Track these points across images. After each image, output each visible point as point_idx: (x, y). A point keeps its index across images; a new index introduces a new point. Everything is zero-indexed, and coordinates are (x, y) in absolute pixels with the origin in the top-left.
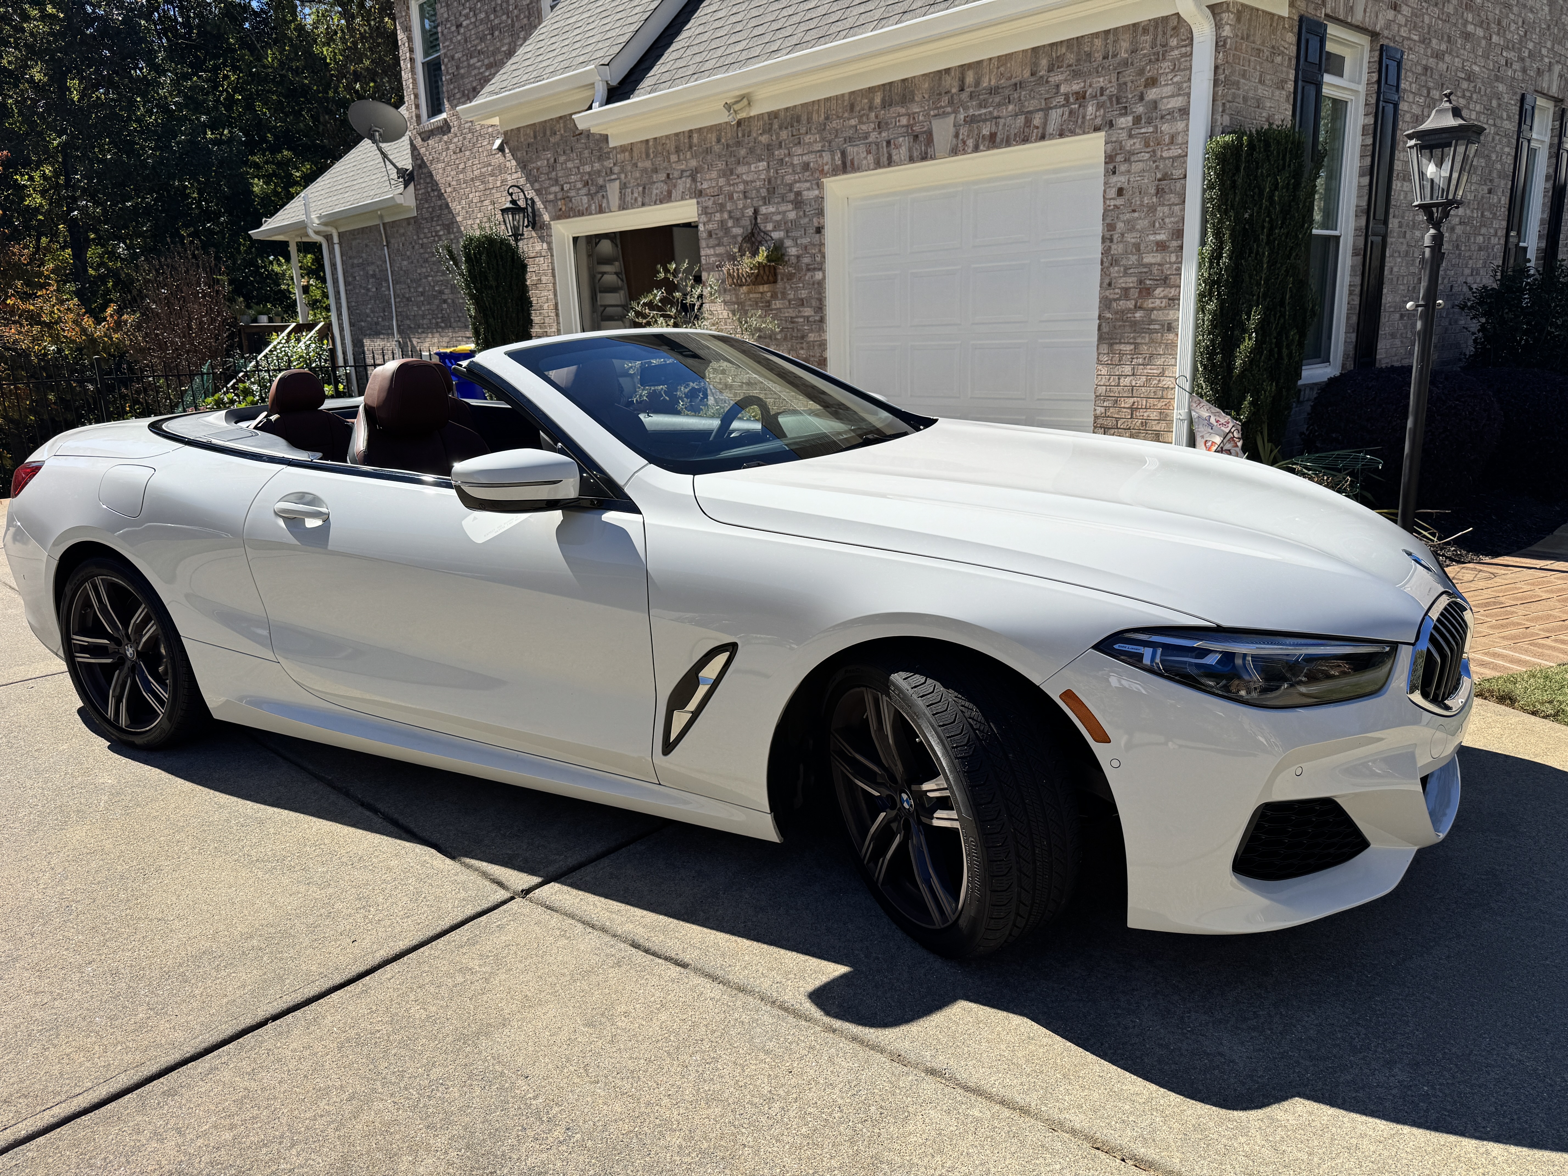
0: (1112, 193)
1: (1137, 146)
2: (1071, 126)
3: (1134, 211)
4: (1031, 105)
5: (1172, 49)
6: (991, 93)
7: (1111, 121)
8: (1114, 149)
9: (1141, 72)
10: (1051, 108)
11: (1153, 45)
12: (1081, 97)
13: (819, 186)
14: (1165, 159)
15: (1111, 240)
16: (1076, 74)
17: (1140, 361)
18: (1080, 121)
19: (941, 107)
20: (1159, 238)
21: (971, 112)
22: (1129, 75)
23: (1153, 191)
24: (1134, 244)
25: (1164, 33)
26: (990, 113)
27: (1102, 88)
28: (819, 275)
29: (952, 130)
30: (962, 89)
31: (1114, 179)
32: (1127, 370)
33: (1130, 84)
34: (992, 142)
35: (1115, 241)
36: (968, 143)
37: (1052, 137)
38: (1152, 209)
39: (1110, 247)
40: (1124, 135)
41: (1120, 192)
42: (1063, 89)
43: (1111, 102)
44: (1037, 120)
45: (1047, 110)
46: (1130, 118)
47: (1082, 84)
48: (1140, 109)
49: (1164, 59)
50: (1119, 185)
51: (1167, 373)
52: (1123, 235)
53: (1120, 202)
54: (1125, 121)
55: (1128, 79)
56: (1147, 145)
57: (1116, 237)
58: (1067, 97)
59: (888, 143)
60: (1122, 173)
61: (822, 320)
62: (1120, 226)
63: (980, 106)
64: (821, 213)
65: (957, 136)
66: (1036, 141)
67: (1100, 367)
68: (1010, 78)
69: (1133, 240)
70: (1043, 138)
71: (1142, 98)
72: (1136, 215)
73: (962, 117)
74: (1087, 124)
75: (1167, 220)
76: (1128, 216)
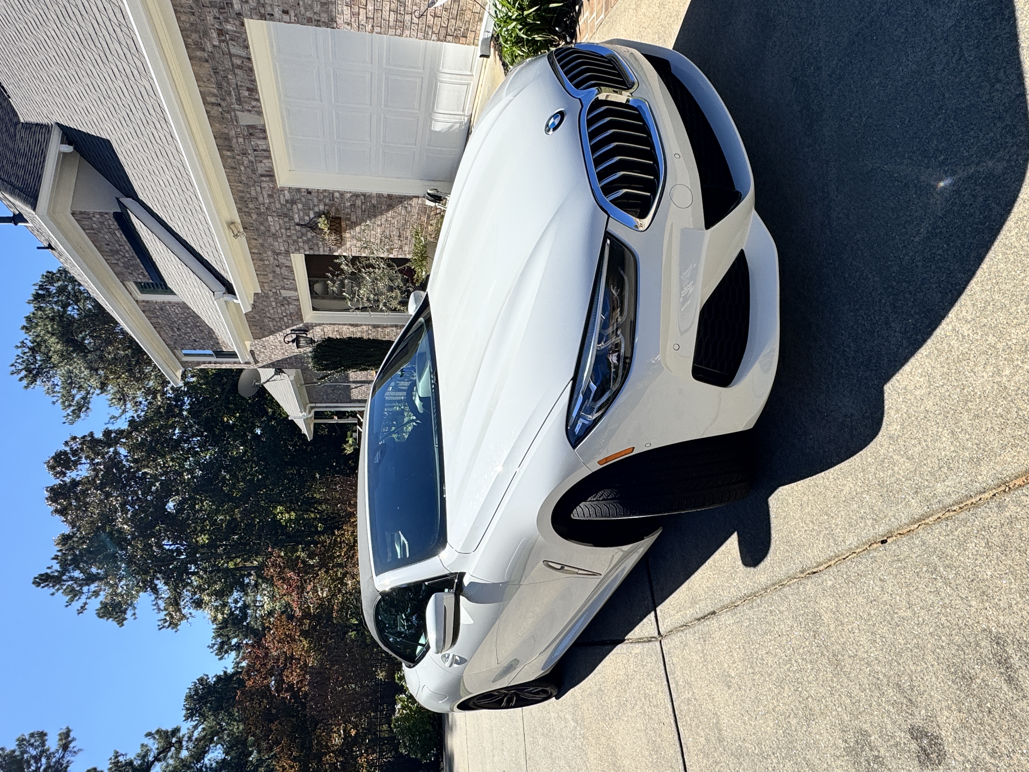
0: (286, 18)
2: (241, 40)
3: (298, 4)
4: (228, 64)
6: (221, 88)
7: (237, 14)
8: (256, 14)
10: (229, 51)
12: (221, 32)
13: (282, 190)
15: (319, 21)
16: (206, 34)
17: (402, 9)
18: (238, 35)
19: (231, 118)
21: (234, 101)
24: (321, 6)
26: (234, 89)
27: (214, 18)
28: (337, 195)
29: (246, 113)
30: (219, 105)
31: (277, 15)
32: (408, 17)
34: (253, 90)
35: (319, 18)
36: (254, 105)
37: (249, 53)
39: (323, 22)
40: (247, 7)
41: (286, 12)
42: (216, 43)
43: (224, 13)
44: (238, 62)
45: (231, 55)
47: (213, 31)
50: (280, 12)
52: (315, 13)
53: (292, 13)
54: (237, 5)
57: (316, 17)
58: (221, 41)
59: (255, 150)
60: (273, 9)
61: (364, 195)
62: (308, 14)
63: (230, 94)
64: (298, 190)
65: (250, 111)
66: (252, 63)
67: (405, 35)
68: (211, 75)
69: (319, 6)
70: (249, 59)
73: (237, 106)
74: (239, 30)
76: (302, 9)
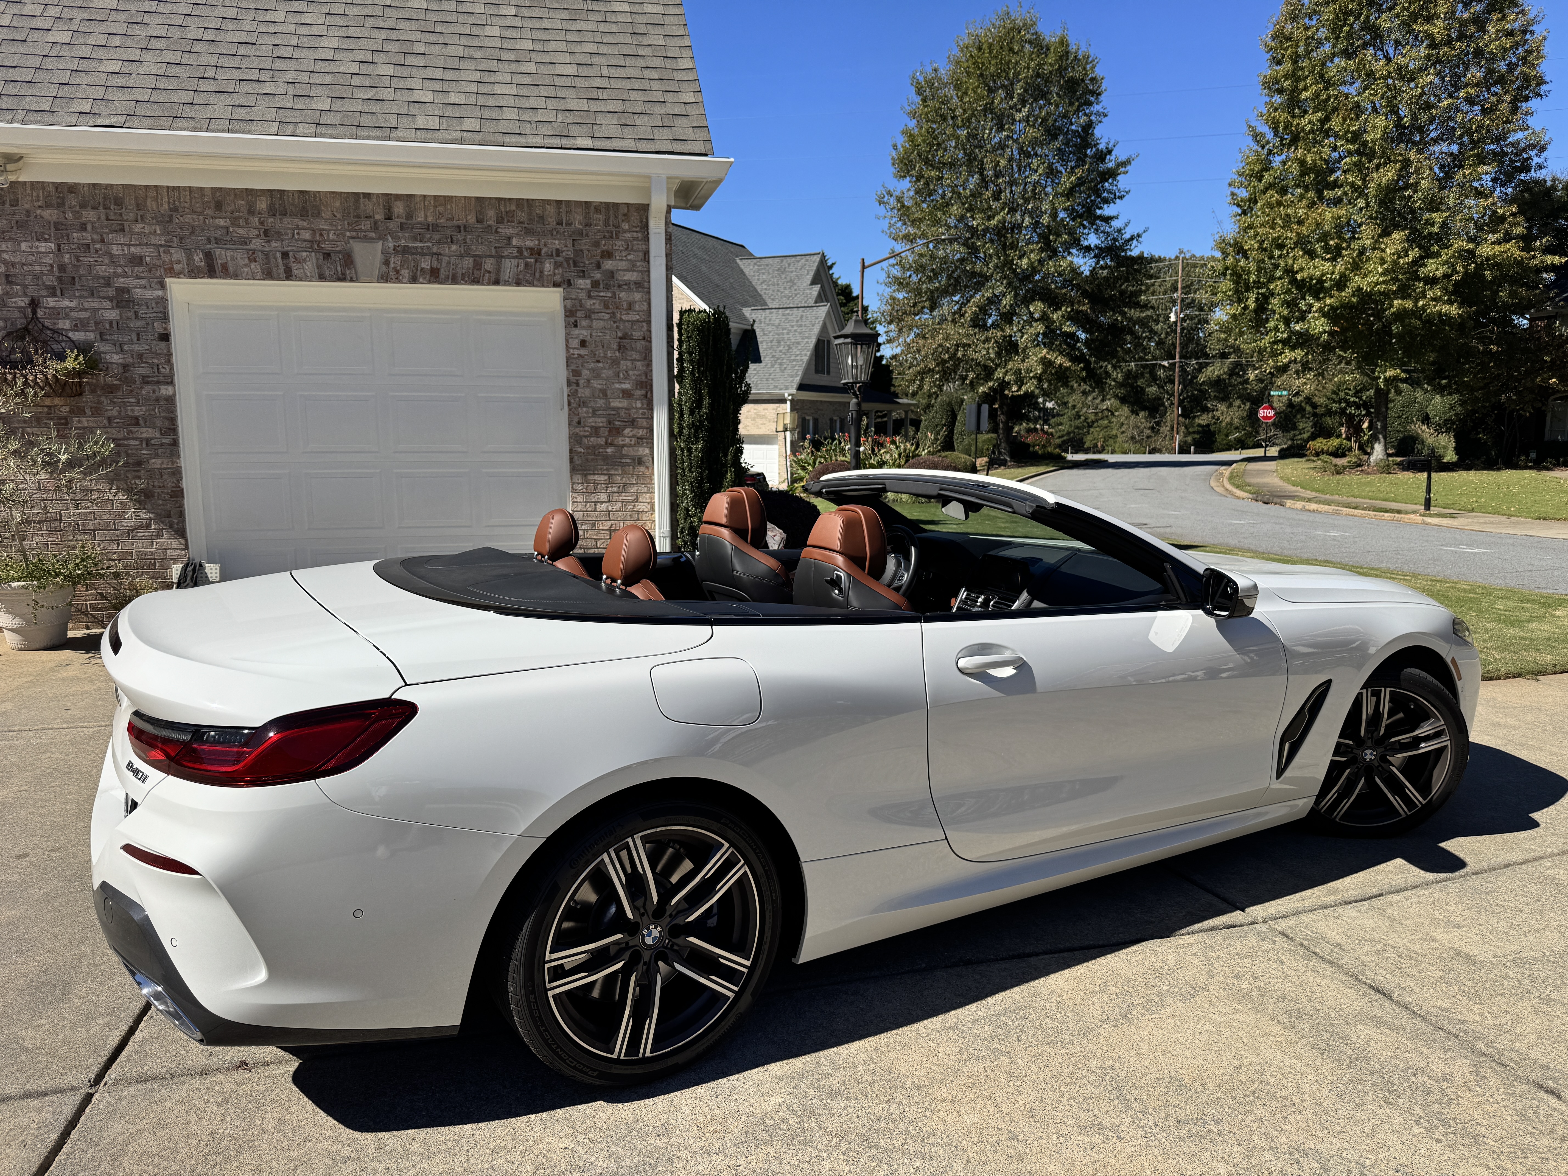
0: (575, 343)
1: (597, 306)
2: (528, 277)
3: (598, 361)
4: (480, 250)
5: (625, 232)
6: (428, 229)
7: (569, 281)
8: (574, 305)
9: (597, 244)
10: (503, 257)
11: (606, 224)
12: (536, 253)
13: (163, 286)
14: (625, 321)
15: (578, 384)
16: (529, 232)
17: (615, 489)
18: (537, 275)
19: (361, 230)
20: (624, 386)
21: (403, 242)
22: (584, 244)
23: (615, 347)
24: (600, 390)
25: (616, 217)
26: (428, 247)
27: (557, 250)
28: (165, 391)
29: (379, 257)
30: (389, 218)
31: (576, 332)
32: (603, 497)
33: (586, 252)
34: (434, 276)
35: (581, 385)
36: (402, 272)
37: (507, 283)
38: (615, 362)
39: (577, 390)
40: (583, 295)
41: (583, 343)
42: (514, 242)
43: (569, 264)
44: (489, 264)
45: (499, 258)
46: (588, 282)
47: (537, 242)
48: (598, 276)
49: (617, 238)
50: (581, 337)
51: (640, 499)
52: (589, 381)
53: (583, 352)
54: (584, 283)
55: (583, 247)
56: (606, 306)
57: (581, 382)
58: (520, 250)
59: (285, 255)
60: (583, 328)
61: (175, 443)
62: (585, 373)
63: (415, 239)
64: (165, 317)
65: (387, 263)
66: (488, 284)
67: (575, 495)
68: (452, 219)
69: (599, 386)
70: (497, 282)
71: (598, 266)
72: (600, 365)
73: (391, 245)
74: (545, 278)
75: (631, 373)
76: (592, 365)
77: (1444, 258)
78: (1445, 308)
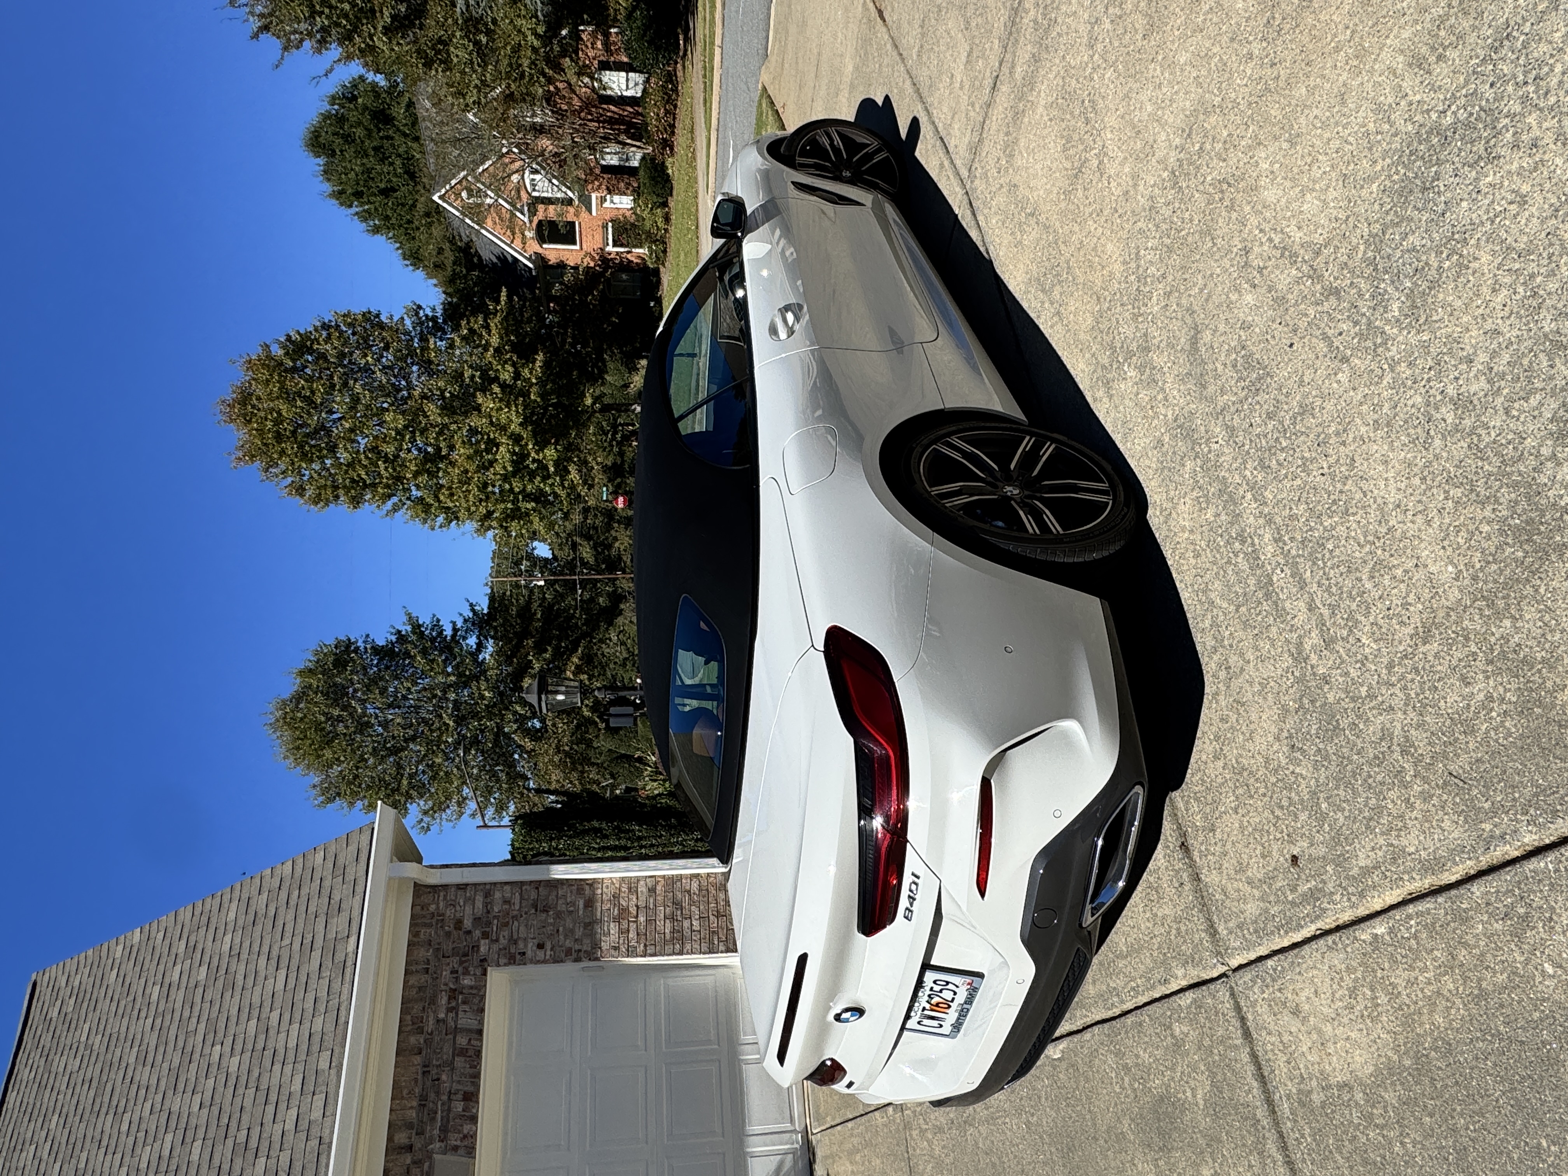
0: (540, 954)
1: (506, 933)
2: (476, 1001)
3: (558, 931)
4: (448, 1049)
5: (438, 908)
6: (424, 1105)
7: (482, 961)
8: (505, 955)
9: (448, 934)
10: (456, 1027)
11: (430, 925)
12: (453, 994)
14: (521, 907)
15: (580, 951)
16: (433, 1001)
17: (679, 912)
18: (474, 991)
20: (581, 906)
21: (436, 1132)
22: (447, 947)
23: (544, 915)
24: (584, 929)
25: (424, 917)
26: (443, 1104)
27: (452, 973)
29: (450, 1157)
30: (410, 1148)
31: (529, 953)
33: (455, 945)
34: (471, 1097)
35: (580, 948)
36: (465, 1132)
37: (481, 1022)
38: (559, 915)
39: (584, 953)
40: (495, 947)
41: (541, 946)
42: (442, 1016)
43: (466, 961)
44: (462, 1041)
45: (456, 1031)
46: (482, 942)
47: (443, 993)
48: (477, 933)
49: (443, 915)
50: (535, 949)
51: (688, 888)
52: (576, 940)
53: (548, 946)
54: (484, 947)
55: (451, 947)
56: (506, 924)
57: (577, 947)
58: (449, 1010)
60: (526, 946)
62: (568, 943)
63: (433, 1119)
65: (455, 1149)
66: (481, 1041)
68: (416, 1080)
70: (480, 1032)
71: (469, 932)
72: (561, 929)
73: (438, 1145)
74: (478, 984)
75: (569, 900)
76: (561, 937)
77: (499, 367)
78: (538, 364)
